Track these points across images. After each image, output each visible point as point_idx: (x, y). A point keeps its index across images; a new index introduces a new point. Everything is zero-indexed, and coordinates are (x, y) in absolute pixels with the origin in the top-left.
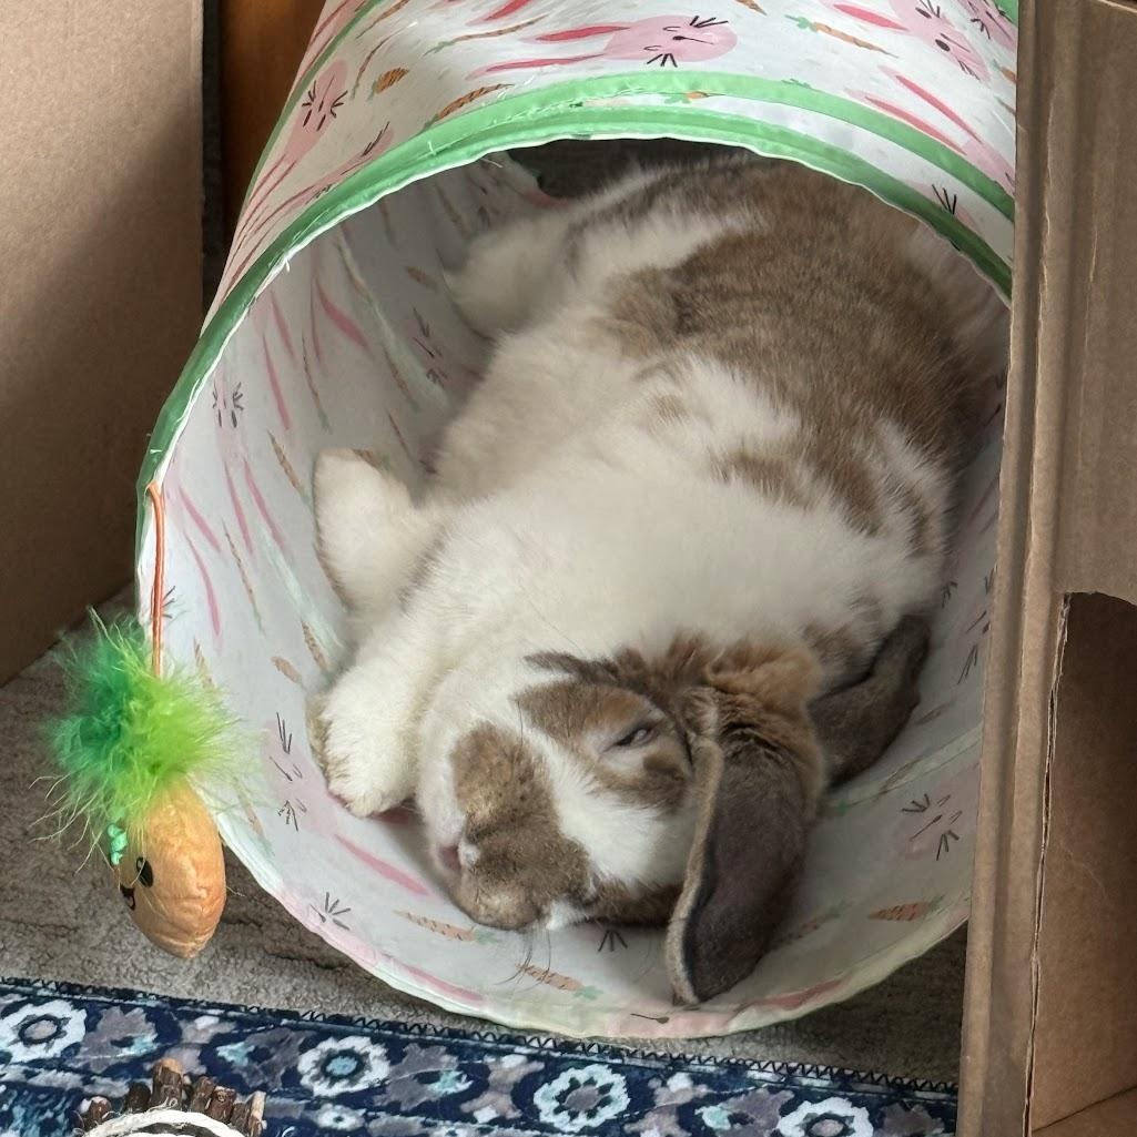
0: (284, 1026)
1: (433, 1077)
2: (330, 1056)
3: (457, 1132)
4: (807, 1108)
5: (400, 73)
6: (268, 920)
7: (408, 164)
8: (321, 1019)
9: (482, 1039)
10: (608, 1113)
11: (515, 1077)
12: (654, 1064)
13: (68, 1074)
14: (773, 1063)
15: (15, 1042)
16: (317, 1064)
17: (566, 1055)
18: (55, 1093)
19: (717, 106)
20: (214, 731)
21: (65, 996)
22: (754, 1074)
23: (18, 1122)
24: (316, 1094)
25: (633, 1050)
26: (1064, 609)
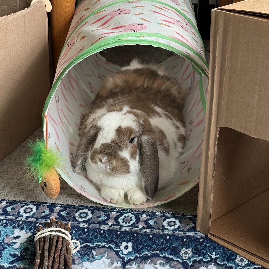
0: (72, 208)
1: (100, 217)
2: (81, 213)
3: (105, 227)
4: (167, 220)
5: (85, 36)
6: (68, 188)
7: (89, 52)
8: (79, 206)
9: (108, 209)
10: (132, 222)
11: (115, 216)
12: (139, 213)
13: (34, 219)
14: (160, 212)
15: (23, 213)
16: (79, 215)
17: (123, 211)
18: (31, 222)
19: (146, 38)
20: (57, 159)
21: (32, 204)
22: (157, 214)
23: (25, 229)
24: (79, 221)
25: (135, 210)
26: (218, 130)
